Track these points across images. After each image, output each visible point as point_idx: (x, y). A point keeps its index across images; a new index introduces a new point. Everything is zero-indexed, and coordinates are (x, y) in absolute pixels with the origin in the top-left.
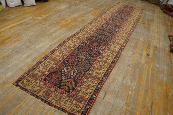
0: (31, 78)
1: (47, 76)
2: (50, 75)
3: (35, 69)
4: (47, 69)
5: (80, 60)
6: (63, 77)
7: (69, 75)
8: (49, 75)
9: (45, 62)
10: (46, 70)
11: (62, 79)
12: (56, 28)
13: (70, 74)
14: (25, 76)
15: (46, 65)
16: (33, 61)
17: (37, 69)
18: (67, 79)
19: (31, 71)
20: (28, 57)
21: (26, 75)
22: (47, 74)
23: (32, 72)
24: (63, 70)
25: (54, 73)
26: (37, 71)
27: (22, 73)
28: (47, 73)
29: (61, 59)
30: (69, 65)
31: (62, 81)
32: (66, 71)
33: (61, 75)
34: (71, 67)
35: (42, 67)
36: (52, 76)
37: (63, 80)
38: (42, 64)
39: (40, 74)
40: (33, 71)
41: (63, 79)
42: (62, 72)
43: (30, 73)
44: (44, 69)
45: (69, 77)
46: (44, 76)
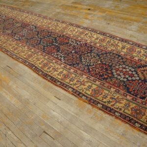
0: (143, 115)
1: (136, 96)
2: (132, 93)
3: (121, 114)
4: (120, 97)
5: (99, 62)
6: (134, 78)
7: (130, 72)
8: (133, 95)
9: (105, 102)
10: (122, 99)
11: (138, 80)
12: (6, 96)
13: (128, 72)
14: (139, 125)
15: (111, 100)
16: (101, 120)
17: (121, 112)
18: (138, 75)
19: (127, 118)
20: (90, 130)
21: (136, 124)
22: (131, 96)
23: (130, 116)
24: (122, 79)
25: (128, 89)
26: (126, 111)
27: (133, 131)
28: (128, 97)
29: (97, 83)
30: (110, 74)
31: (143, 79)
32: (123, 76)
33: (131, 81)
34: (114, 71)
35: (118, 104)
36: (134, 91)
37: (140, 79)
38: (109, 105)
39: (133, 105)
40: (127, 115)
41: (138, 78)
42: (125, 80)
43: (132, 119)
44: (121, 102)
45: (134, 73)
46: (136, 99)
